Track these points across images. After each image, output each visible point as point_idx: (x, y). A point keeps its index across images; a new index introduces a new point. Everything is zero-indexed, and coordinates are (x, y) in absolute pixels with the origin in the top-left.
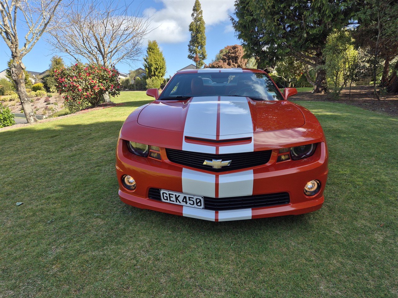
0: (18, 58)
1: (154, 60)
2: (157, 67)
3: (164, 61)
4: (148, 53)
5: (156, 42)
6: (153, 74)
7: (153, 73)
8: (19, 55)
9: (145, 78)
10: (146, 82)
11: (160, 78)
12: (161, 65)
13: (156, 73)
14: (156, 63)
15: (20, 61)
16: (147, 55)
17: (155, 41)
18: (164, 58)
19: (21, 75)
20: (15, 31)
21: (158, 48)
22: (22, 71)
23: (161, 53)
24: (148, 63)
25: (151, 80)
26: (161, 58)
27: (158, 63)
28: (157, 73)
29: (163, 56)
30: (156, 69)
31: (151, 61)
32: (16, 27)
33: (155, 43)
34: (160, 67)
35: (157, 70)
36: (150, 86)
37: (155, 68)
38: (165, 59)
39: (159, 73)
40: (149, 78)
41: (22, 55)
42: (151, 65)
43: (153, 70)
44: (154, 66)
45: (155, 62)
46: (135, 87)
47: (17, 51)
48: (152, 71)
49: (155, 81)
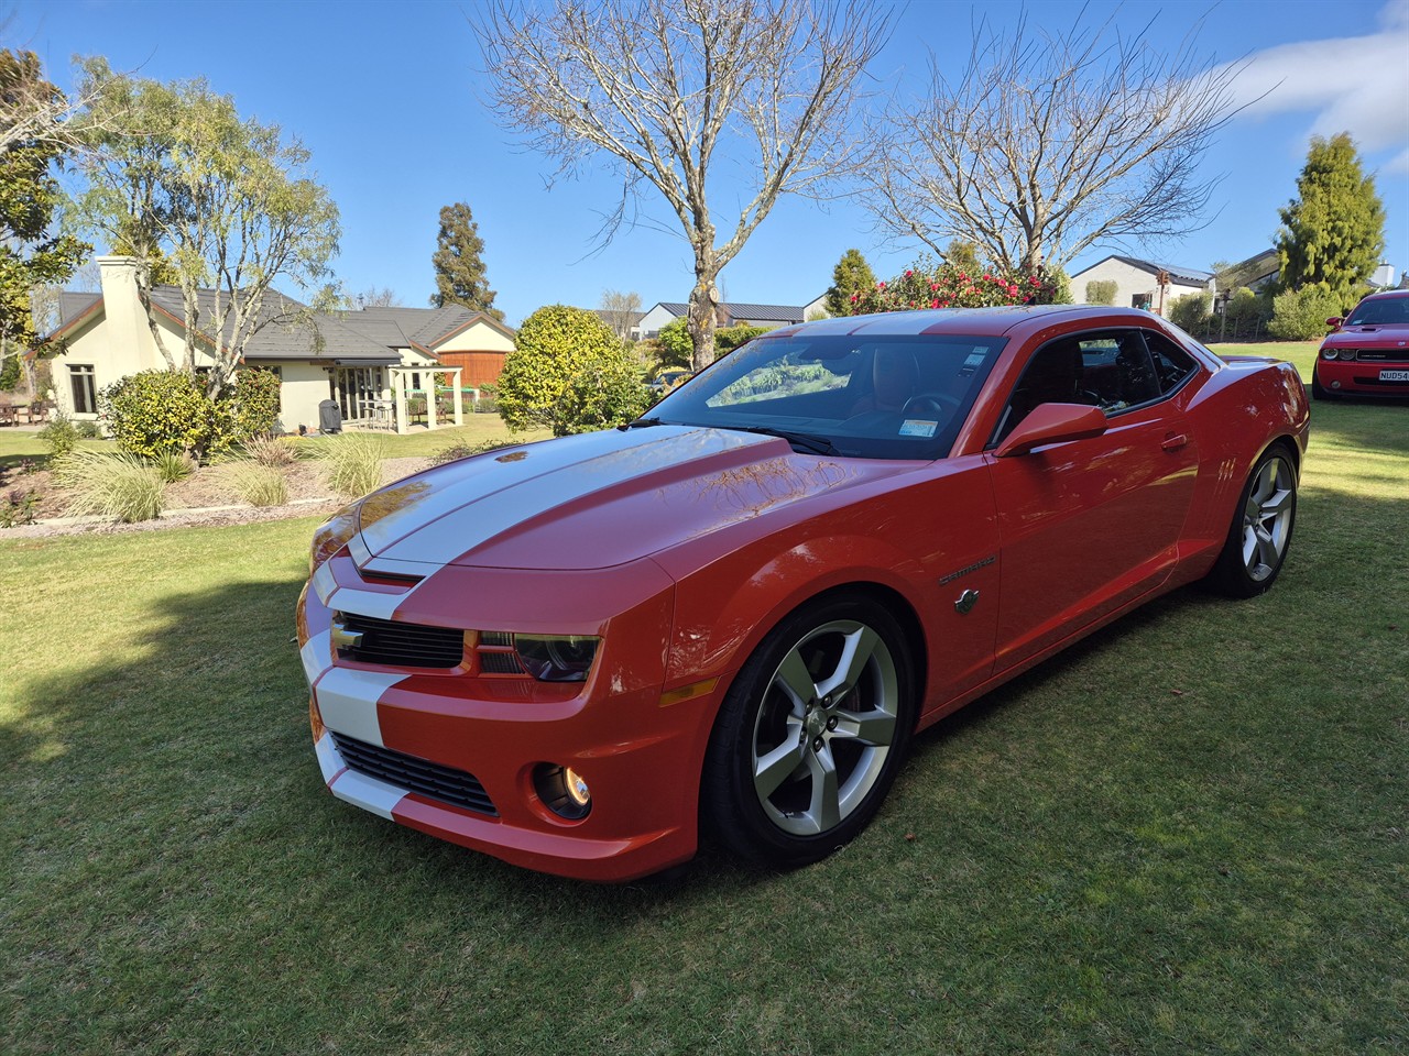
0: (706, 274)
1: (1329, 214)
2: (1338, 241)
3: (1378, 213)
4: (1305, 188)
5: (1349, 141)
6: (1312, 273)
7: (1311, 269)
8: (708, 267)
9: (1273, 290)
10: (1272, 306)
11: (1345, 287)
12: (1358, 235)
13: (1325, 267)
14: (1333, 228)
15: (710, 283)
16: (1297, 196)
17: (1346, 133)
18: (1379, 203)
19: (705, 321)
20: (702, 202)
21: (1352, 162)
22: (712, 308)
23: (1369, 181)
24: (1295, 232)
25: (1297, 299)
26: (1365, 205)
27: (1345, 226)
28: (1328, 269)
29: (1377, 194)
30: (1331, 250)
31: (1313, 218)
32: (703, 193)
33: (1342, 147)
34: (1349, 243)
35: (1331, 257)
36: (1286, 322)
37: (1323, 247)
38: (1383, 208)
39: (1342, 265)
40: (1289, 292)
41: (717, 267)
42: (1307, 236)
43: (1311, 258)
44: (1324, 239)
45: (1330, 224)
46: (1223, 327)
47: (704, 257)
48: (1306, 263)
49: (1313, 303)
